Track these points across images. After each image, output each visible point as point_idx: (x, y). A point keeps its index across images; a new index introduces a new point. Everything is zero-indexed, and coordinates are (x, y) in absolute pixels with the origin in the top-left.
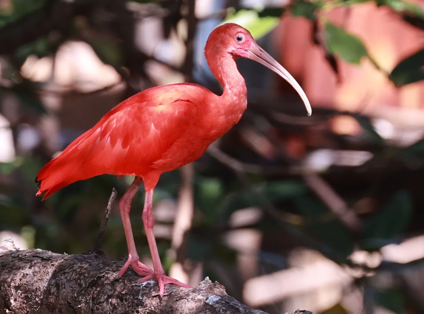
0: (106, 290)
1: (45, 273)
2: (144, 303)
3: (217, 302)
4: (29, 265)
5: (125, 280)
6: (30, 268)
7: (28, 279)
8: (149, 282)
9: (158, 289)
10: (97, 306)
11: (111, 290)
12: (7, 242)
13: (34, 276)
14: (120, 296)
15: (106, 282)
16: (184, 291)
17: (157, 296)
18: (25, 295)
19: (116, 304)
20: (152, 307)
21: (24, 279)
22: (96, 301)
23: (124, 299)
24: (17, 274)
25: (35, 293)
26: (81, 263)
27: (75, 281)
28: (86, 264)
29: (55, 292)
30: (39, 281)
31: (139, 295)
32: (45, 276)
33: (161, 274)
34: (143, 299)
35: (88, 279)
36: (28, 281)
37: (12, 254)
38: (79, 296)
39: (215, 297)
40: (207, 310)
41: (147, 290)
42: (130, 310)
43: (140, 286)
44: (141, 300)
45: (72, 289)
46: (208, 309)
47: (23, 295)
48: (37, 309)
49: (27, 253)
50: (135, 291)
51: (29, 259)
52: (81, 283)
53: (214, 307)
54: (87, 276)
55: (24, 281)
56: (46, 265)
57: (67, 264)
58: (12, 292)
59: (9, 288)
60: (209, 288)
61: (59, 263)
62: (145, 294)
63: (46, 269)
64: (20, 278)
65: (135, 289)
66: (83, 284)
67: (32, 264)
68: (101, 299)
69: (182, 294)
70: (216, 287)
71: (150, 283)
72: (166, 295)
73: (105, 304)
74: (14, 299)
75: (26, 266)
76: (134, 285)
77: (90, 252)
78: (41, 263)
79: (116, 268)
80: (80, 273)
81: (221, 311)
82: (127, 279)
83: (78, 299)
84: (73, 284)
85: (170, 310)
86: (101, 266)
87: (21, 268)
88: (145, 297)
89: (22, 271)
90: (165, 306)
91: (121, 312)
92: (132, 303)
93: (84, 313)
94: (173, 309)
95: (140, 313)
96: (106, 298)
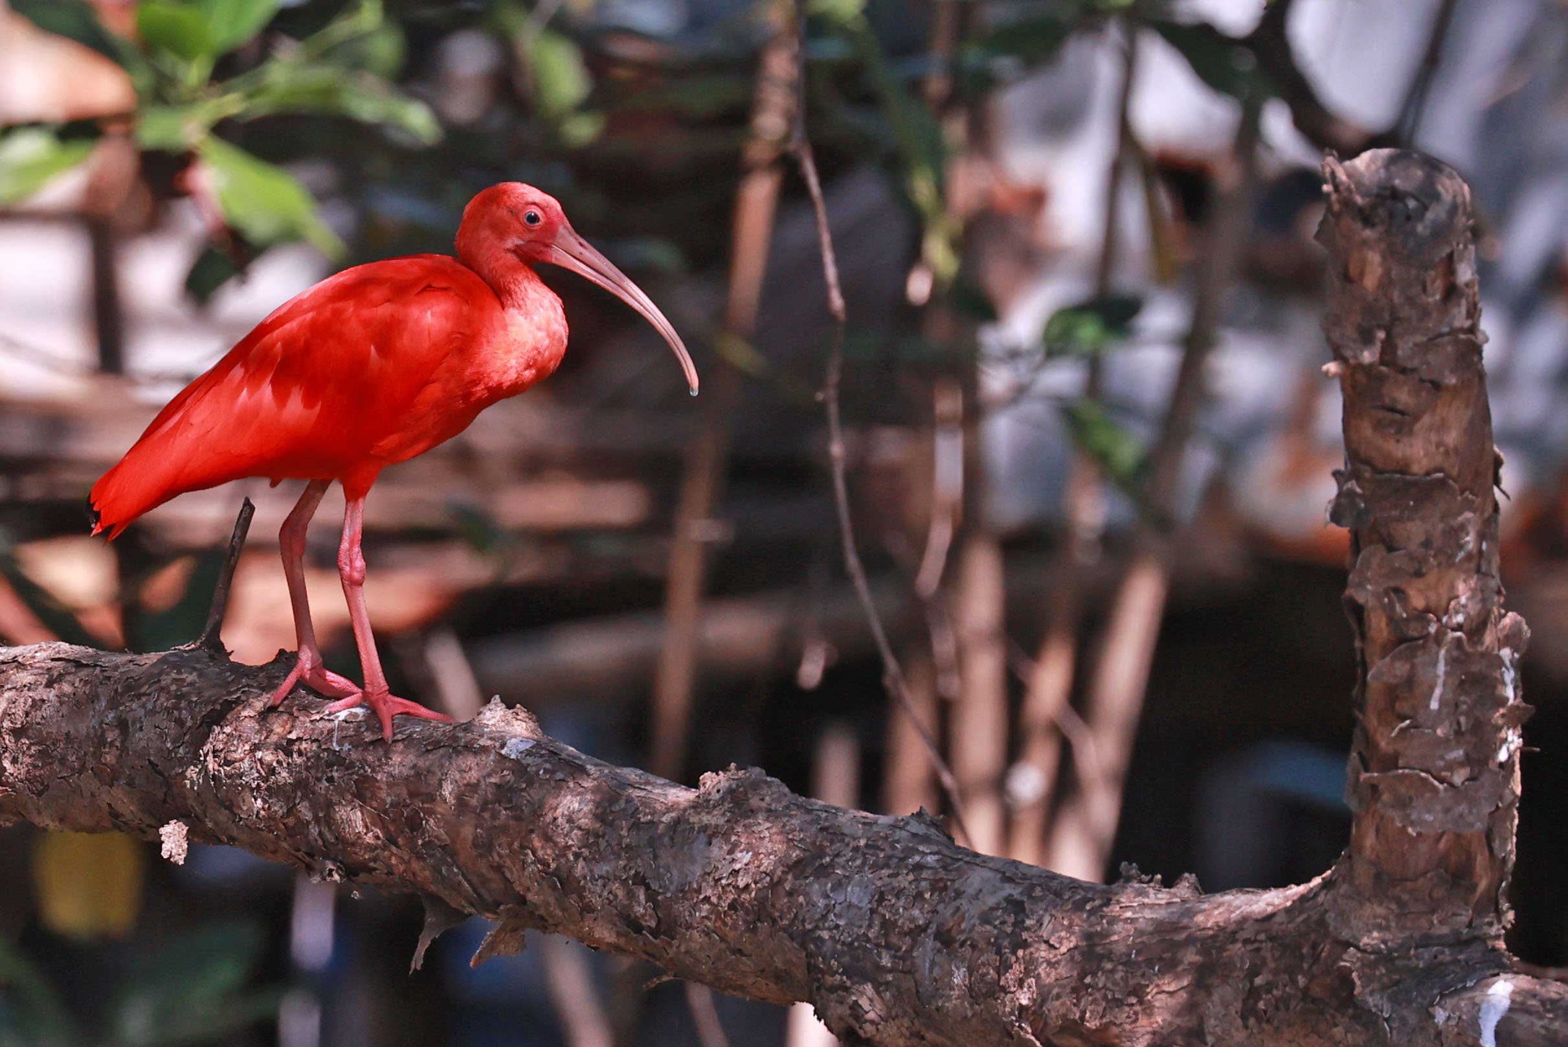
0: (246, 730)
1: (90, 697)
2: (345, 759)
3: (529, 753)
5: (293, 707)
8: (353, 710)
10: (228, 769)
11: (259, 732)
13: (61, 705)
14: (285, 744)
15: (245, 713)
16: (442, 729)
17: (378, 741)
18: (40, 748)
19: (275, 764)
20: (367, 768)
21: (35, 711)
22: (222, 755)
23: (295, 752)
24: (17, 700)
25: (64, 744)
26: (178, 671)
27: (166, 714)
28: (191, 673)
29: (115, 740)
30: (75, 715)
31: (331, 742)
32: (90, 703)
34: (341, 749)
35: (198, 707)
36: (45, 715)
38: (179, 747)
39: (521, 741)
40: (505, 772)
41: (352, 730)
42: (313, 778)
43: (333, 721)
44: (339, 751)
45: (160, 733)
46: (507, 770)
47: (33, 748)
48: (71, 780)
49: (36, 652)
50: (322, 733)
51: (43, 665)
52: (182, 716)
53: (522, 765)
54: (196, 701)
55: (37, 716)
56: (90, 679)
57: (143, 676)
58: (7, 742)
60: (502, 721)
61: (122, 672)
62: (346, 737)
63: (91, 687)
64: (25, 709)
65: (320, 726)
66: (186, 719)
67: (53, 676)
68: (234, 751)
69: (438, 735)
70: (519, 717)
73: (246, 764)
74: (10, 759)
75: (38, 681)
76: (317, 717)
78: (74, 673)
79: (266, 680)
80: (179, 693)
81: (541, 772)
82: (298, 706)
83: (176, 753)
84: (161, 719)
85: (412, 772)
86: (228, 677)
87: (25, 686)
88: (347, 747)
89: (31, 694)
90: (399, 766)
91: (289, 781)
92: (315, 761)
93: (192, 788)
94: (420, 771)
95: (336, 784)
96: (250, 750)
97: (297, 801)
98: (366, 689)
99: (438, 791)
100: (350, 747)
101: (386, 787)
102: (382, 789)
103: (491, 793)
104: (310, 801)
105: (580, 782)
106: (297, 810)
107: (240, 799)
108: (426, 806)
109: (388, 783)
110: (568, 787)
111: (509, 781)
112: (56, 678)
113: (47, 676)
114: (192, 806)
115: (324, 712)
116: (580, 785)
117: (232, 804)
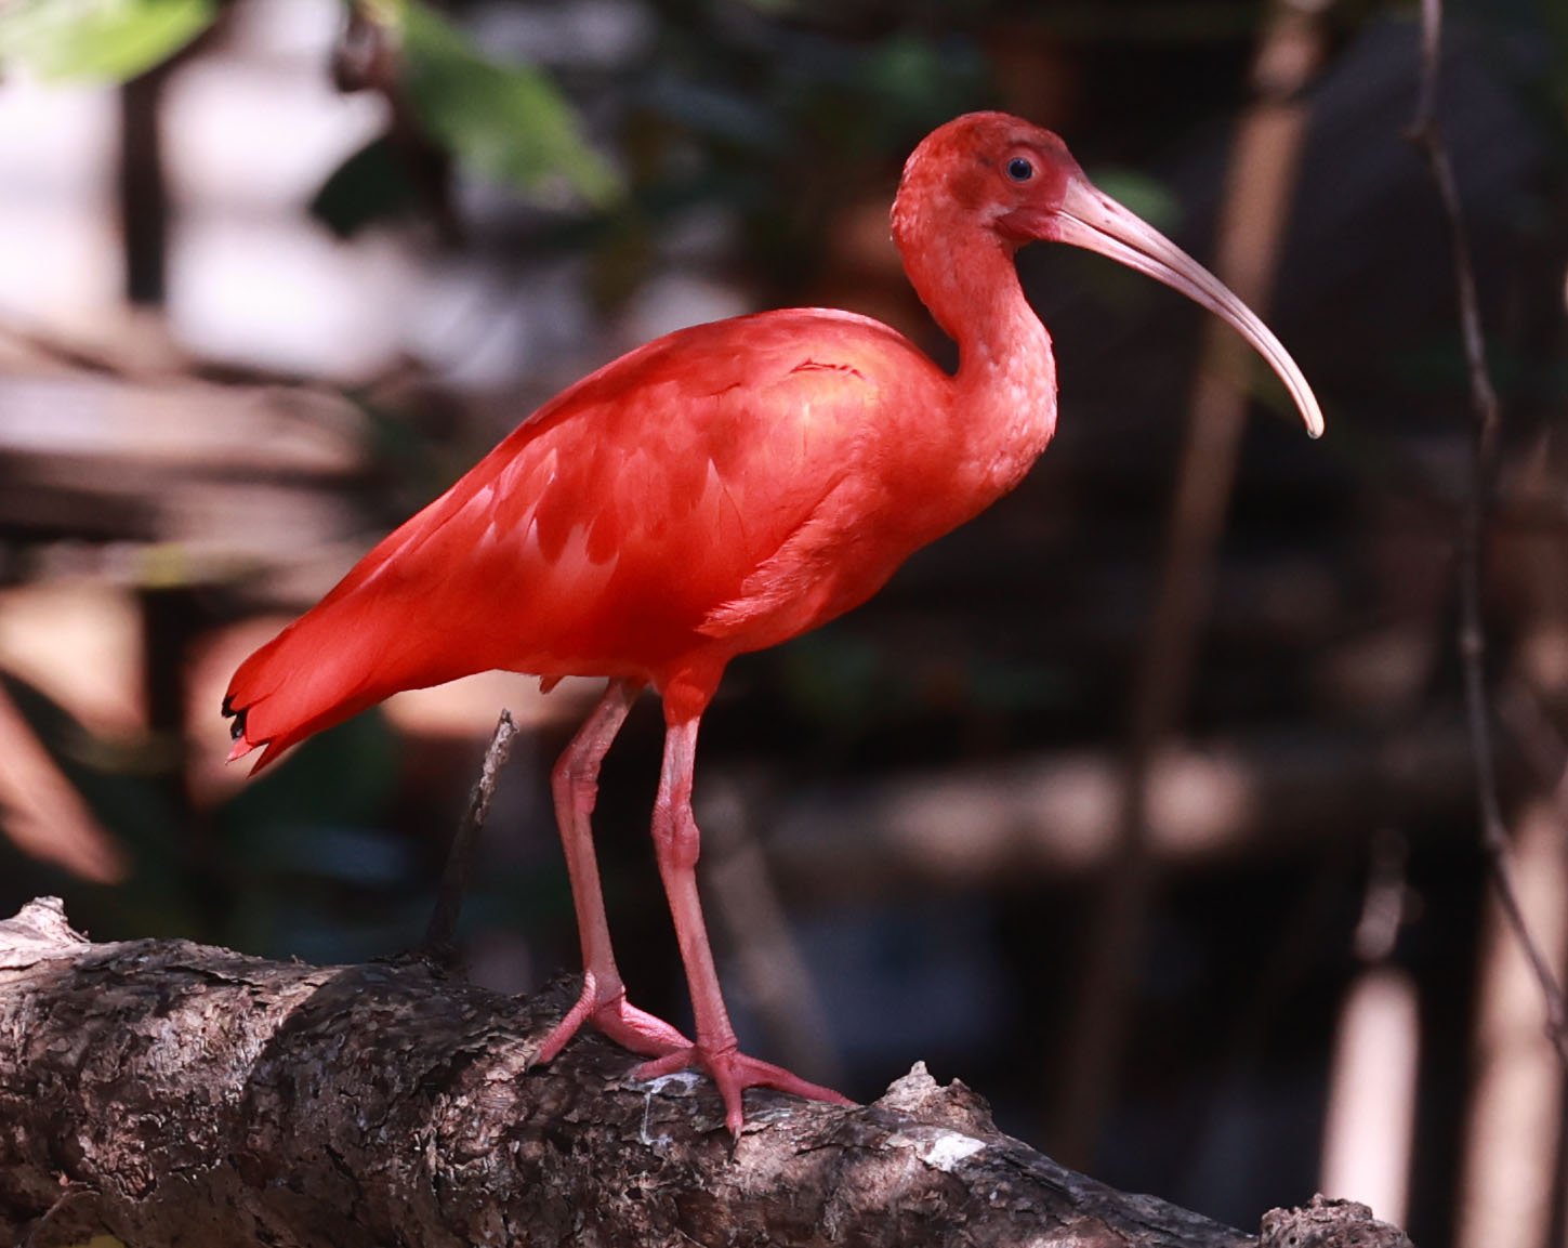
0: (494, 1104)
1: (231, 1036)
2: (661, 1160)
3: (972, 1162)
4: (155, 1004)
5: (575, 1068)
6: (161, 1013)
7: (155, 1055)
8: (677, 1077)
10: (461, 1168)
11: (514, 1107)
12: (38, 910)
13: (181, 1047)
15: (494, 1075)
16: (826, 1116)
17: (717, 1131)
18: (142, 1118)
19: (541, 1163)
20: (697, 1176)
21: (137, 1056)
22: (453, 1145)
23: (577, 1144)
24: (106, 1035)
25: (183, 1113)
26: (380, 998)
27: (359, 1070)
28: (403, 1003)
29: (271, 1110)
30: (203, 1066)
31: (638, 1131)
32: (231, 1045)
33: (723, 1048)
34: (656, 1143)
35: (414, 1060)
36: (152, 1063)
37: (74, 959)
38: (380, 1127)
39: (961, 1143)
40: (932, 1192)
41: (673, 1111)
42: (604, 1189)
43: (641, 1094)
44: (650, 1147)
45: (348, 1102)
46: (935, 1191)
47: (131, 1120)
48: (195, 1177)
49: (140, 956)
50: (622, 1115)
51: (153, 977)
52: (386, 1076)
53: (961, 1181)
54: (410, 1050)
55: (138, 1064)
56: (231, 1005)
57: (321, 1004)
58: (87, 1105)
59: (73, 1092)
60: (929, 1106)
61: (285, 997)
62: (663, 1122)
63: (233, 1019)
64: (120, 1052)
65: (620, 1103)
66: (393, 1079)
67: (167, 997)
68: (474, 1139)
69: (819, 1126)
70: (956, 1101)
71: (682, 1083)
72: (755, 1129)
73: (492, 1161)
74: (91, 1134)
75: (143, 1005)
76: (616, 1087)
77: (407, 957)
78: (206, 995)
79: (529, 1020)
80: (381, 1036)
81: (993, 1196)
82: (582, 1065)
83: (374, 1138)
84: (348, 1078)
85: (774, 1188)
86: (466, 1012)
87: (120, 1012)
88: (664, 1139)
89: (129, 1027)
90: (751, 1175)
91: (564, 1193)
92: (610, 1161)
93: (399, 1197)
94: (788, 1187)
95: (644, 1201)
96: (500, 1137)
97: (578, 1227)
99: (817, 1220)
100: (670, 1140)
101: (729, 1210)
102: (721, 1213)
103: (907, 1229)
104: (599, 1228)
105: (1058, 1216)
106: (575, 1242)
107: (481, 1220)
108: (794, 1244)
109: (731, 1204)
110: (1038, 1224)
111: (938, 1210)
112: (174, 1002)
113: (157, 997)
114: (397, 1227)
115: (626, 1079)
116: (1058, 1220)
117: (466, 1225)
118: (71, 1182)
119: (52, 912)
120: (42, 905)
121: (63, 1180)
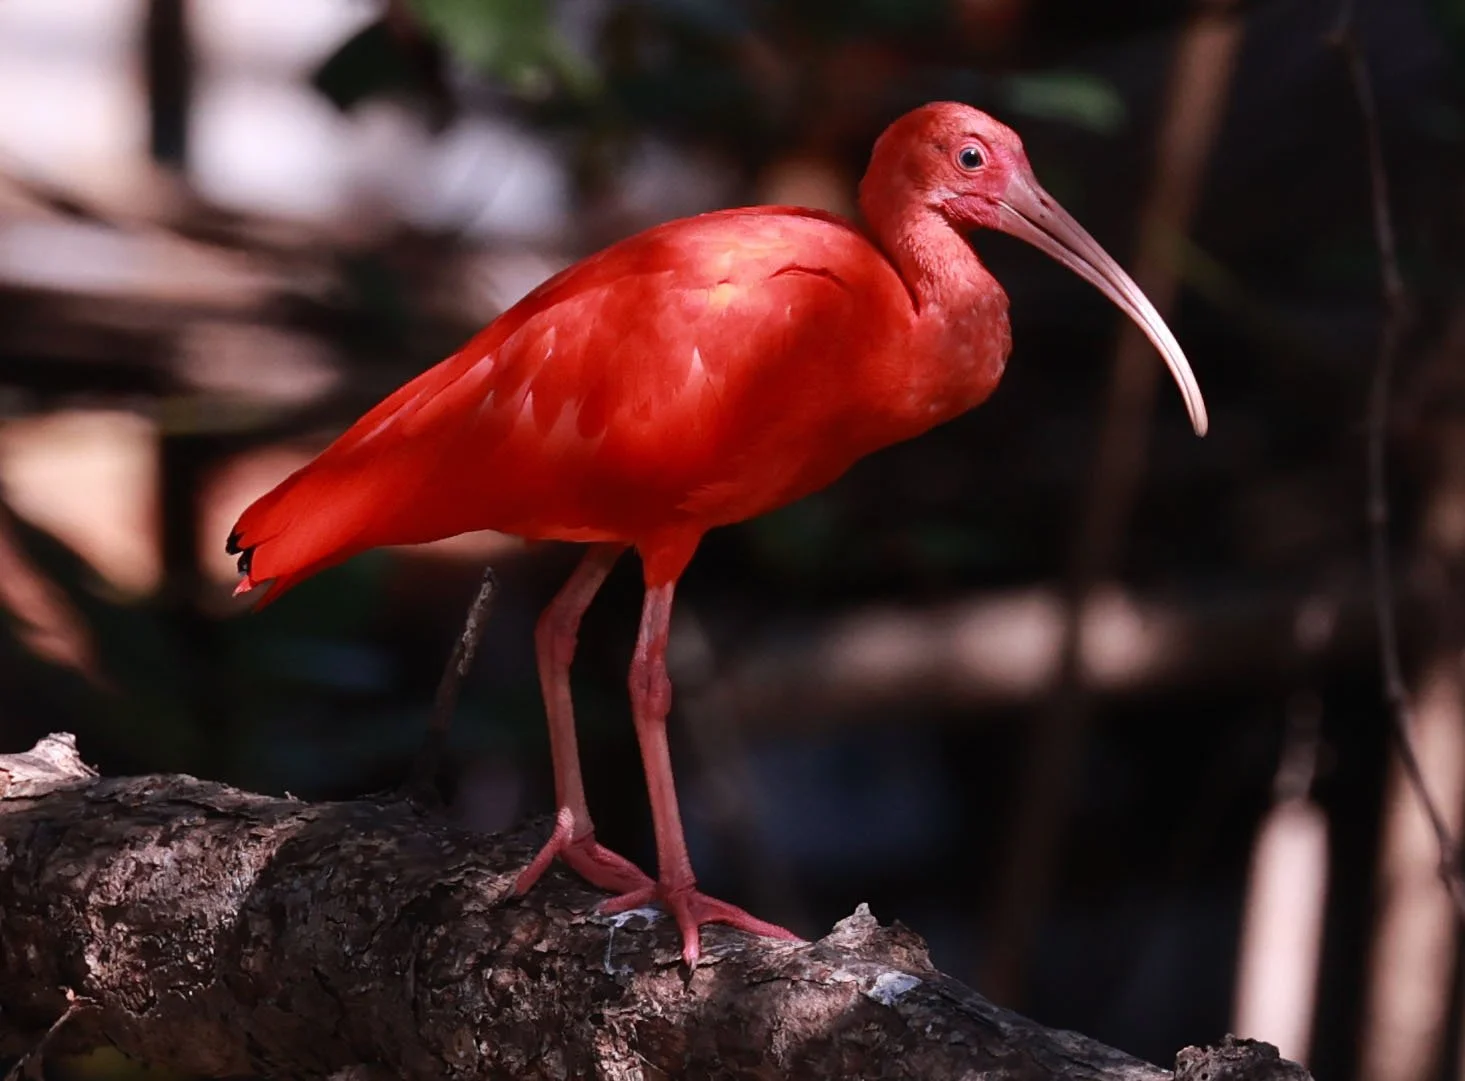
0: (469, 935)
1: (228, 865)
3: (910, 997)
4: (159, 834)
5: (545, 902)
6: (164, 842)
7: (157, 881)
8: (639, 912)
9: (675, 940)
10: (438, 992)
11: (487, 937)
12: (52, 745)
13: (181, 874)
14: (529, 959)
15: (470, 907)
16: (776, 952)
17: (675, 963)
18: (144, 939)
19: (511, 989)
20: (656, 1004)
21: (141, 882)
22: (430, 971)
23: (545, 973)
24: (112, 862)
25: (182, 937)
26: (367, 833)
27: (345, 900)
28: (387, 839)
29: (264, 935)
30: (203, 892)
31: (602, 961)
32: (228, 874)
33: (684, 886)
34: (618, 973)
35: (396, 891)
36: (155, 888)
37: (84, 791)
38: (363, 952)
40: (872, 1025)
41: (635, 943)
42: (570, 1013)
43: (606, 927)
44: (613, 976)
45: (335, 928)
46: (876, 1022)
47: (134, 940)
48: (191, 993)
49: (146, 789)
50: (587, 947)
51: (156, 809)
52: (372, 906)
53: (899, 1015)
54: (393, 883)
55: (142, 889)
56: (229, 837)
57: (311, 838)
58: (94, 926)
59: (81, 914)
60: (871, 944)
61: (279, 830)
62: (625, 955)
63: (229, 852)
64: (125, 878)
65: (586, 935)
66: (376, 908)
67: (170, 829)
68: (451, 965)
69: (770, 960)
70: (897, 940)
71: (644, 918)
72: (710, 962)
73: (467, 987)
74: (97, 953)
75: (146, 835)
76: (582, 920)
77: (392, 796)
78: (204, 827)
79: (504, 857)
80: (367, 869)
81: (929, 1029)
82: (552, 900)
83: (358, 963)
84: (337, 907)
85: (727, 1017)
86: (446, 848)
88: (626, 970)
89: (134, 855)
90: (706, 1004)
91: (533, 1017)
92: (576, 988)
93: (380, 1018)
94: (739, 1016)
95: (606, 1026)
96: (473, 964)
97: (544, 1050)
98: (662, 881)
99: (765, 1048)
100: (631, 971)
101: (684, 1037)
102: (676, 1039)
103: (848, 1057)
104: (564, 1048)
105: (989, 1049)
106: (543, 1063)
107: (455, 1040)
108: (745, 1069)
109: (687, 1030)
110: (970, 1057)
111: (878, 1040)
112: (176, 833)
113: (161, 828)
114: (378, 1045)
115: (593, 913)
116: (989, 1053)
117: (441, 1045)
118: (78, 997)
119: (66, 747)
120: (56, 740)
121: (70, 995)
